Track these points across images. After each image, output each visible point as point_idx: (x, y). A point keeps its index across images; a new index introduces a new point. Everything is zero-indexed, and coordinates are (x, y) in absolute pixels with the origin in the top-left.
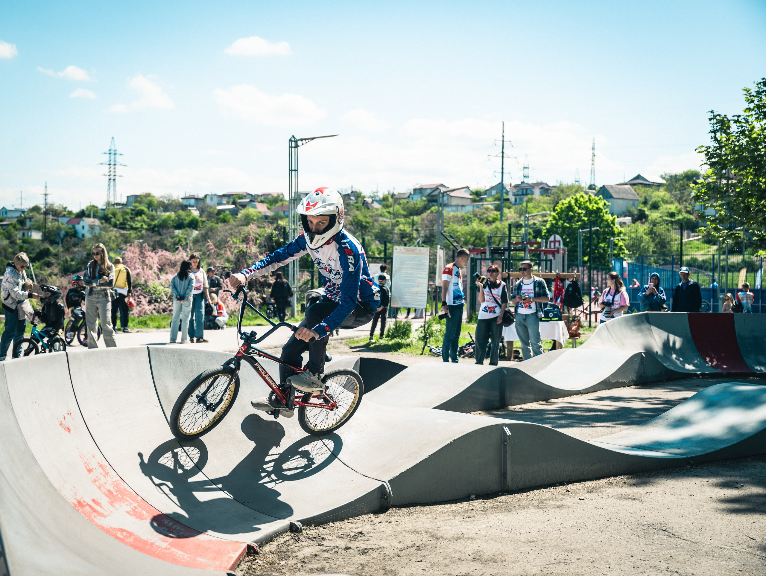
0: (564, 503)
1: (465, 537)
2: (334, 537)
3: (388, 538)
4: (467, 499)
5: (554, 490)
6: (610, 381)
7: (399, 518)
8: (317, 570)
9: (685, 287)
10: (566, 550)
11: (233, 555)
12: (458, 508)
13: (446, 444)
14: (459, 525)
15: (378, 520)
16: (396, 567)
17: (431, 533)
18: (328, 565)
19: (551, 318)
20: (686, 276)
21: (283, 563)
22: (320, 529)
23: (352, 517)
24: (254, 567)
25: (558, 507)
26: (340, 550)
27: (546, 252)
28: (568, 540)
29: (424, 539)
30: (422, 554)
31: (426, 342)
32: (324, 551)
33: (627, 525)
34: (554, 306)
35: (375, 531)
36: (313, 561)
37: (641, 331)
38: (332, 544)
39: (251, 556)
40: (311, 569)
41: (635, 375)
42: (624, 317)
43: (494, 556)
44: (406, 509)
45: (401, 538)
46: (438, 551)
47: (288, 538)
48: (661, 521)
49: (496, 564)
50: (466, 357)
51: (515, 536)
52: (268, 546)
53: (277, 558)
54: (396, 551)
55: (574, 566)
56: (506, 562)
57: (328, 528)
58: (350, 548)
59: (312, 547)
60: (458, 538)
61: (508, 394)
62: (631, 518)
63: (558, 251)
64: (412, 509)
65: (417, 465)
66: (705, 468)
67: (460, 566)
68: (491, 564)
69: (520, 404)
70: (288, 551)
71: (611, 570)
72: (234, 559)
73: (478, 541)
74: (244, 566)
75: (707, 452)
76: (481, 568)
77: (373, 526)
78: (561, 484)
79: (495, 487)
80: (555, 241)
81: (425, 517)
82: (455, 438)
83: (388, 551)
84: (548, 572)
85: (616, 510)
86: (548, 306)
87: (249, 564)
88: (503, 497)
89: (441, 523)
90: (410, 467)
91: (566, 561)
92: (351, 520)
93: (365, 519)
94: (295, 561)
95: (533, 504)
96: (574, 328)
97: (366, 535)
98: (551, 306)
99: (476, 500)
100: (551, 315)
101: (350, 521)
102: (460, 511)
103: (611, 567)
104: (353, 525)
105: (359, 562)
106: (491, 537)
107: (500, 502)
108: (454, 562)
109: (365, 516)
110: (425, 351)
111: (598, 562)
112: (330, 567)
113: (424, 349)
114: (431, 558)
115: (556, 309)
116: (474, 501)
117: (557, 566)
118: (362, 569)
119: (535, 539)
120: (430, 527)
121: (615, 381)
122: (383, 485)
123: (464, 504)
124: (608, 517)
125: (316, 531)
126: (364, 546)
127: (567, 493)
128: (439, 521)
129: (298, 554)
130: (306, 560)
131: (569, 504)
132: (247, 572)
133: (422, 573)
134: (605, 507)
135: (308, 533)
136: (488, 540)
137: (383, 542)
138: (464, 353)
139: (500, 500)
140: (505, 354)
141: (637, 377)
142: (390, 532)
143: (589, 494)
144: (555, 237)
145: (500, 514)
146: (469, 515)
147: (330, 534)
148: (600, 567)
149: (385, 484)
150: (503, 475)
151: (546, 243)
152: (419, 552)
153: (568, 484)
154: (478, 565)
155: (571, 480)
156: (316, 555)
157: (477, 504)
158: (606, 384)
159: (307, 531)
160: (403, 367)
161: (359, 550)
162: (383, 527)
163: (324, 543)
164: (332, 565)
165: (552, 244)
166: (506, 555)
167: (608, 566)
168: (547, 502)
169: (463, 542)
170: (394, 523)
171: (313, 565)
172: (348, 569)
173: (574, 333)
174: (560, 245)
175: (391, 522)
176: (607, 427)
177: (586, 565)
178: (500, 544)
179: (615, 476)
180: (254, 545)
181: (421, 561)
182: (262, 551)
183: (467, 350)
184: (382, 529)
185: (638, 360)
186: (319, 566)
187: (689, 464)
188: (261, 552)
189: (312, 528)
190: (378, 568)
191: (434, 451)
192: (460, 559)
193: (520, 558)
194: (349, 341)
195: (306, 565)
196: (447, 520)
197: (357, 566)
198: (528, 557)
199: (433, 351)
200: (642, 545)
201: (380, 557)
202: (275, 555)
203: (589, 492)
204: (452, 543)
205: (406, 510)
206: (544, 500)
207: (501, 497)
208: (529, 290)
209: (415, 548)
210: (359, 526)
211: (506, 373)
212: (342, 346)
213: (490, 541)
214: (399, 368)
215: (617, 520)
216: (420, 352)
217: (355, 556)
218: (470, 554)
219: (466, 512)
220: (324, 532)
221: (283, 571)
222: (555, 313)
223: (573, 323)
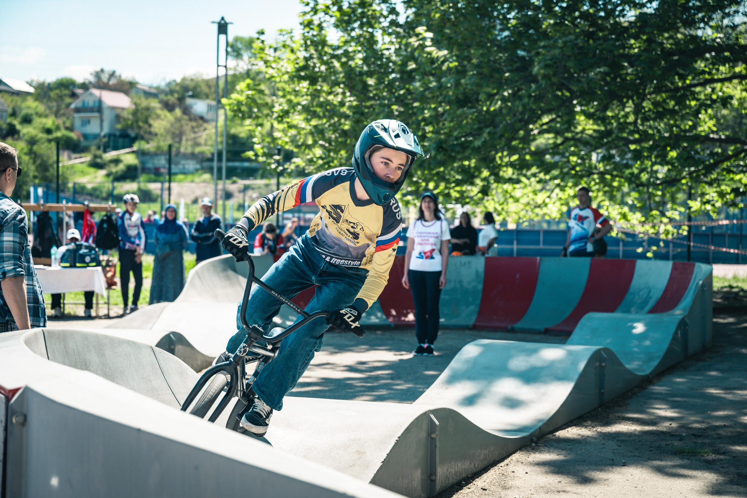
13: (393, 444)
19: (88, 263)
34: (90, 248)
65: (376, 475)
82: (399, 435)
86: (83, 247)
96: (109, 275)
98: (87, 247)
100: (88, 259)
115: (93, 252)
143: (509, 491)
150: (430, 477)
155: (469, 476)
173: (110, 281)
191: (386, 455)
203: (505, 488)
211: (174, 339)
222: (93, 256)
223: (108, 269)
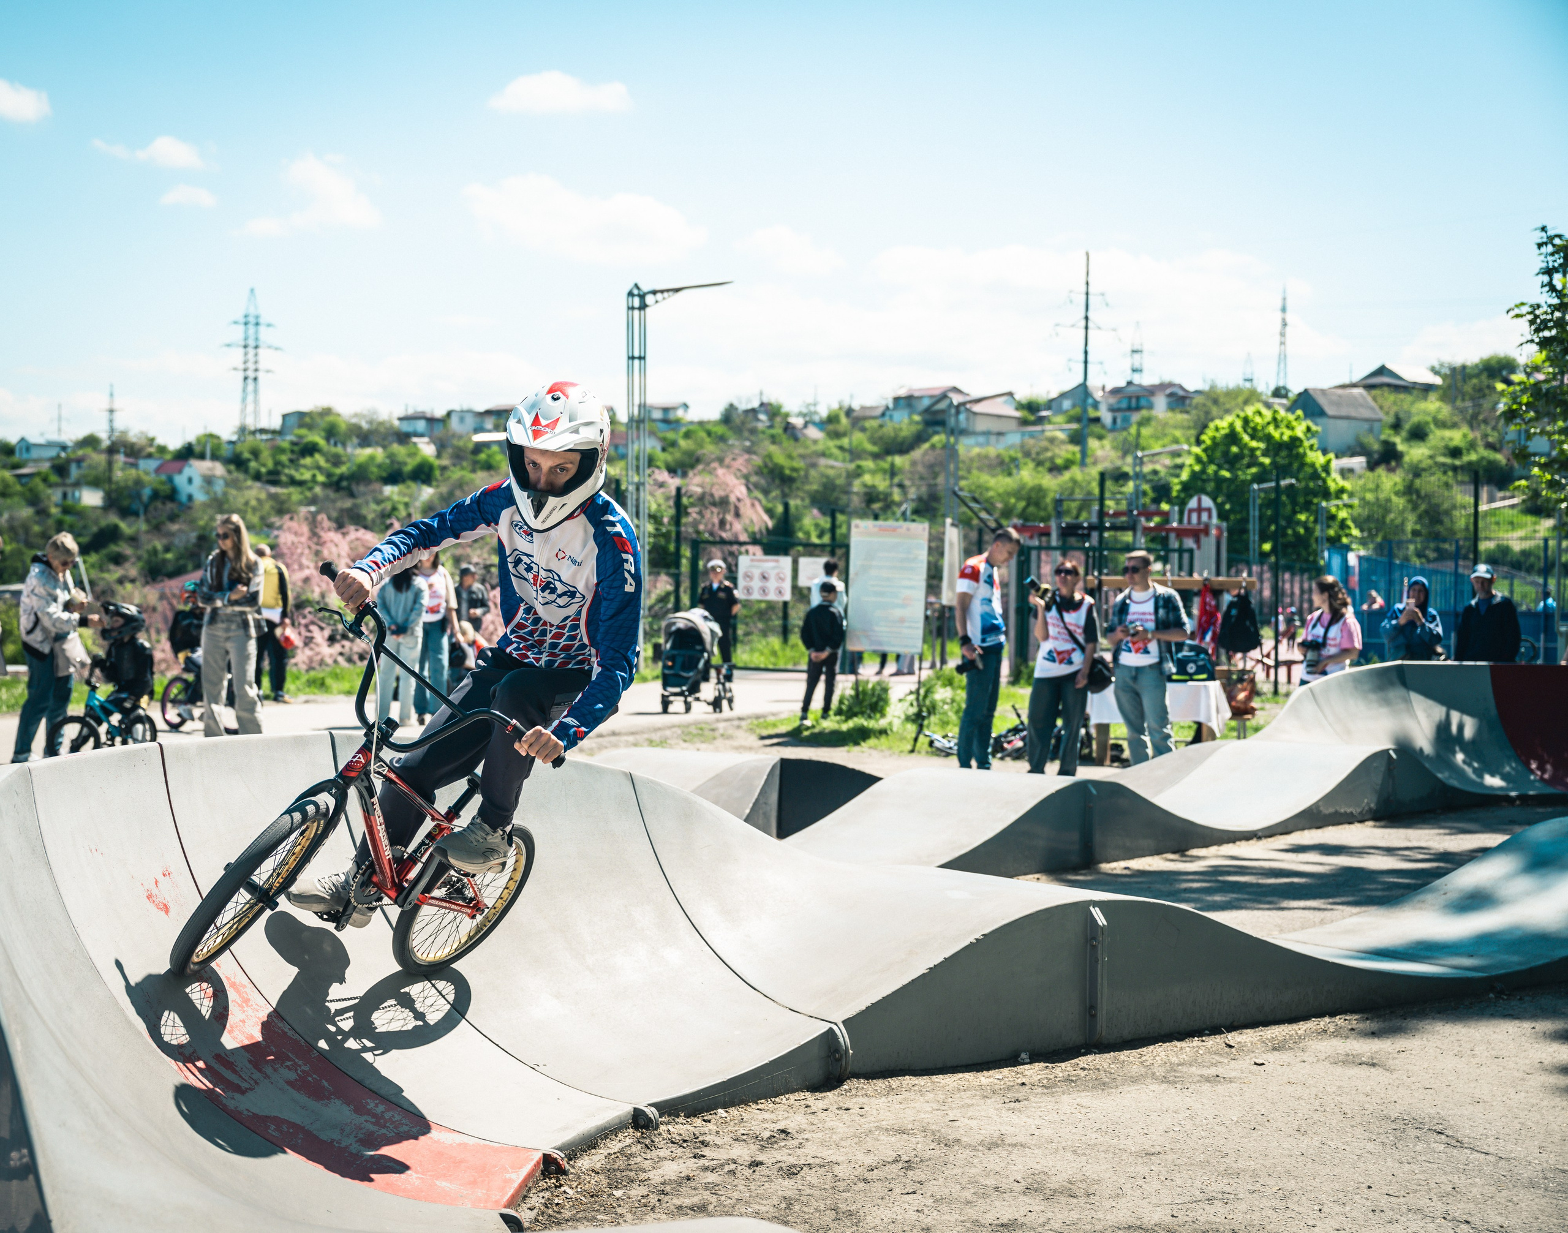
0: (1220, 1070)
1: (1007, 1142)
2: (727, 1139)
3: (843, 1143)
4: (1012, 1060)
5: (1200, 1044)
6: (1320, 812)
7: (865, 1100)
8: (691, 1209)
9: (1483, 609)
10: (1227, 1173)
11: (513, 1176)
12: (992, 1080)
13: (967, 943)
14: (995, 1118)
15: (821, 1104)
16: (859, 1206)
17: (934, 1133)
18: (714, 1199)
19: (1191, 675)
20: (1486, 585)
21: (618, 1193)
22: (698, 1121)
23: (766, 1098)
24: (556, 1201)
25: (1208, 1080)
26: (740, 1168)
27: (1181, 533)
28: (1229, 1152)
29: (920, 1145)
30: (916, 1178)
31: (921, 727)
32: (706, 1169)
33: (1358, 1119)
34: (1198, 650)
35: (814, 1128)
36: (683, 1190)
37: (1387, 702)
38: (722, 1155)
39: (550, 1179)
40: (680, 1208)
41: (1375, 799)
42: (1351, 674)
43: (1070, 1183)
44: (881, 1081)
45: (870, 1143)
46: (950, 1171)
47: (628, 1141)
48: (1433, 1111)
49: (1075, 1201)
50: (1008, 759)
51: (1115, 1141)
52: (586, 1158)
53: (605, 1182)
54: (859, 1171)
55: (1243, 1206)
56: (1097, 1198)
57: (713, 1121)
58: (762, 1163)
59: (681, 1161)
60: (992, 1144)
61: (1098, 838)
62: (1367, 1106)
63: (1206, 531)
64: (894, 1082)
65: (905, 988)
66: (1527, 998)
67: (997, 1203)
68: (1063, 1200)
69: (1124, 859)
70: (628, 1168)
71: (1323, 1215)
72: (516, 1185)
73: (1036, 1151)
74: (536, 1200)
75: (1533, 964)
76: (1042, 1208)
77: (810, 1117)
78: (1215, 1030)
79: (1074, 1037)
80: (1200, 510)
81: (922, 1099)
82: (986, 931)
83: (841, 1171)
84: (1188, 1219)
85: (1334, 1088)
86: (1186, 648)
87: (547, 1194)
88: (1090, 1058)
89: (955, 1111)
90: (889, 992)
91: (1226, 1196)
92: (764, 1104)
93: (792, 1101)
94: (643, 1190)
95: (1153, 1074)
96: (1242, 696)
97: (796, 1135)
98: (1192, 648)
99: (1030, 1063)
100: (1191, 668)
101: (760, 1106)
102: (997, 1087)
103: (1324, 1209)
104: (767, 1115)
105: (780, 1193)
106: (1064, 1144)
107: (1083, 1069)
108: (984, 1196)
109: (792, 1097)
110: (918, 744)
111: (1296, 1198)
112: (720, 1203)
113: (916, 740)
114: (935, 1187)
115: (1202, 656)
116: (1027, 1067)
117: (1207, 1207)
118: (788, 1208)
119: (1158, 1149)
120: (932, 1121)
121: (1331, 810)
122: (831, 1029)
123: (1006, 1071)
124: (1317, 1103)
125: (688, 1127)
126: (791, 1160)
127: (1227, 1049)
128: (951, 1108)
129: (651, 1175)
130: (668, 1189)
131: (1233, 1074)
132: (543, 1213)
133: (915, 1218)
134: (1310, 1081)
135: (672, 1130)
136: (1057, 1150)
137: (830, 1152)
138: (1003, 749)
139: (1082, 1065)
140: (1091, 752)
141: (1378, 803)
142: (846, 1130)
143: (1276, 1053)
144: (1199, 501)
145: (1083, 1094)
146: (1017, 1095)
147: (717, 1132)
148: (1301, 1209)
149: (835, 1028)
150: (1090, 1010)
151: (1181, 513)
152: (910, 1173)
153: (1229, 1031)
154: (1035, 1203)
155: (1236, 1024)
156: (688, 1178)
157: (1034, 1072)
158: (1312, 818)
159: (670, 1127)
160: (872, 780)
161: (781, 1169)
162: (831, 1120)
163: (706, 1151)
164: (723, 1198)
165: (1194, 516)
166: (1098, 1182)
167: (1316, 1208)
168: (1184, 1069)
169: (1004, 1154)
170: (855, 1110)
171: (682, 1199)
172: (756, 1207)
173: (1242, 706)
174: (1210, 517)
175: (848, 1109)
176: (1314, 909)
177: (1269, 1204)
178: (1083, 1159)
179: (1332, 1014)
180: (558, 1155)
181: (914, 1193)
182: (573, 1167)
183: (1009, 742)
184: (830, 1124)
185: (1382, 766)
186: (696, 1200)
187: (1492, 989)
188: (572, 1170)
189: (681, 1120)
190: (822, 1207)
191: (940, 959)
192: (996, 1189)
193: (1127, 1187)
194: (755, 722)
195: (667, 1198)
196: (969, 1106)
197: (776, 1203)
198: (1145, 1186)
199: (937, 744)
200: (1390, 1163)
201: (825, 1183)
202: (601, 1177)
203: (1275, 1049)
204: (980, 1154)
205: (880, 1084)
206: (1178, 1065)
207: (1084, 1058)
208: (1144, 614)
209: (900, 1165)
210: (780, 1117)
211: (1094, 792)
212: (740, 733)
213: (1061, 1152)
214: (863, 781)
215: (1337, 1110)
216: (909, 747)
217: (772, 1181)
218: (1019, 1178)
219: (1009, 1088)
220: (706, 1129)
221: (619, 1210)
222: (1201, 663)
223: (1239, 686)
